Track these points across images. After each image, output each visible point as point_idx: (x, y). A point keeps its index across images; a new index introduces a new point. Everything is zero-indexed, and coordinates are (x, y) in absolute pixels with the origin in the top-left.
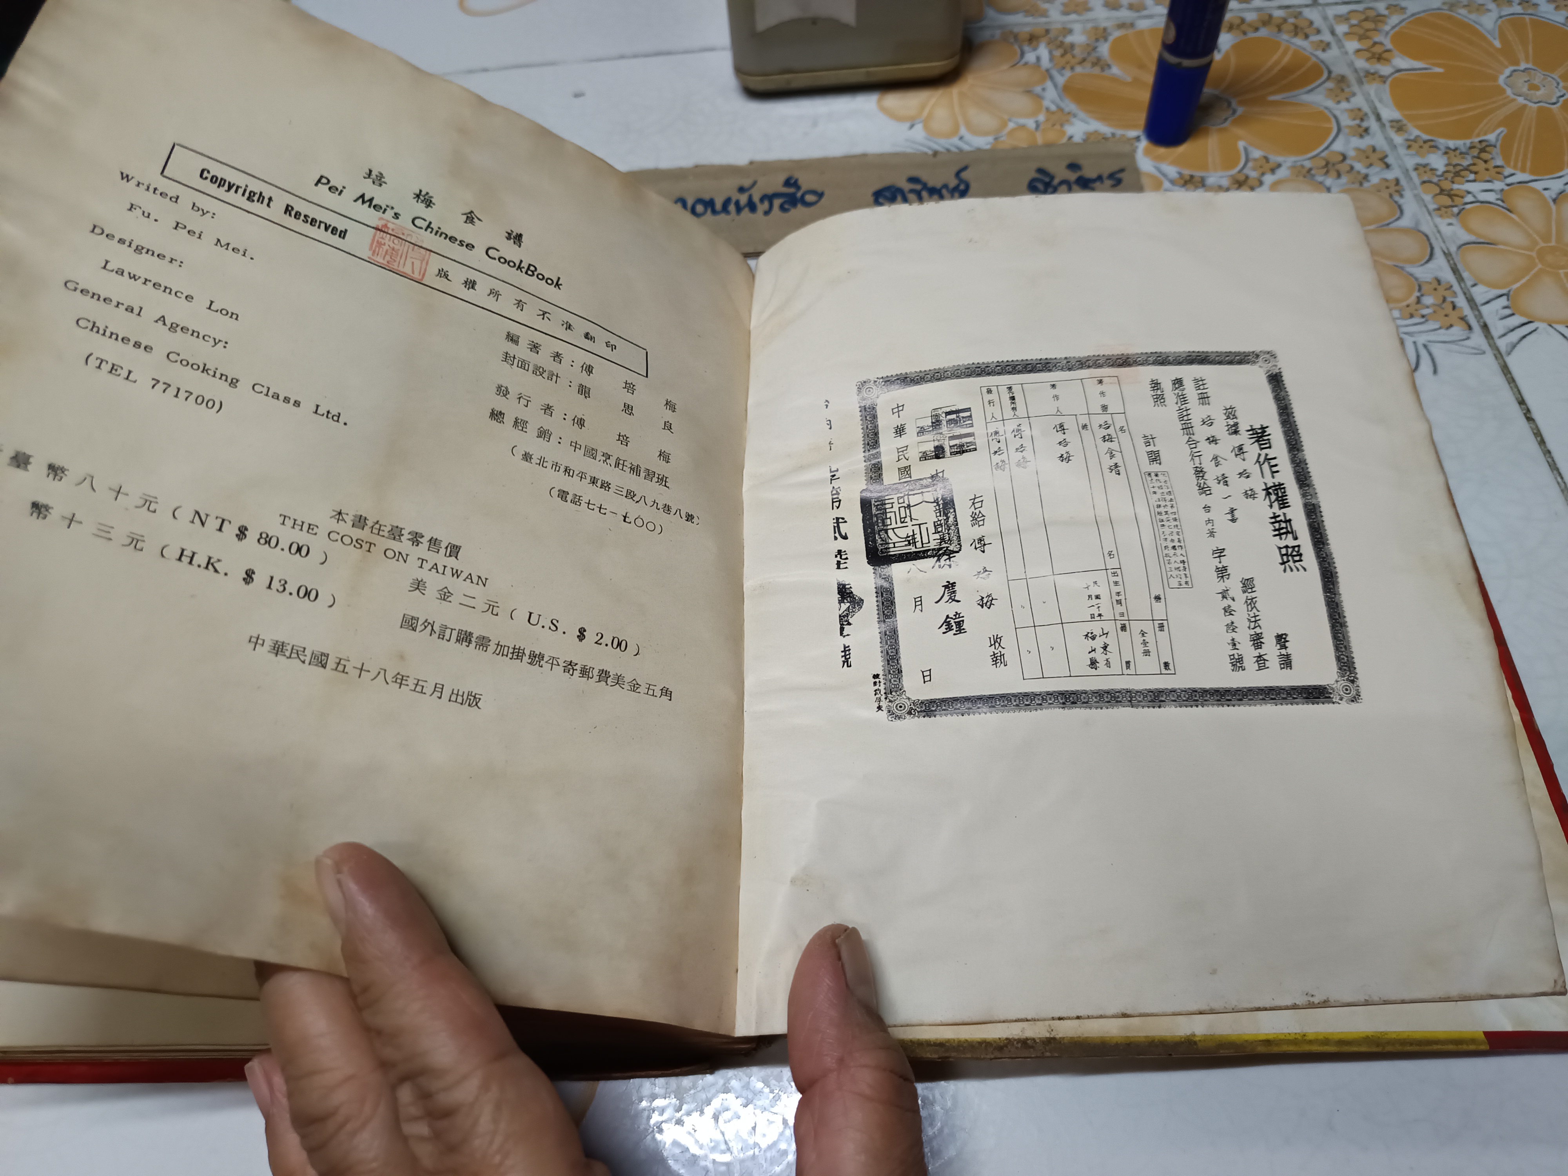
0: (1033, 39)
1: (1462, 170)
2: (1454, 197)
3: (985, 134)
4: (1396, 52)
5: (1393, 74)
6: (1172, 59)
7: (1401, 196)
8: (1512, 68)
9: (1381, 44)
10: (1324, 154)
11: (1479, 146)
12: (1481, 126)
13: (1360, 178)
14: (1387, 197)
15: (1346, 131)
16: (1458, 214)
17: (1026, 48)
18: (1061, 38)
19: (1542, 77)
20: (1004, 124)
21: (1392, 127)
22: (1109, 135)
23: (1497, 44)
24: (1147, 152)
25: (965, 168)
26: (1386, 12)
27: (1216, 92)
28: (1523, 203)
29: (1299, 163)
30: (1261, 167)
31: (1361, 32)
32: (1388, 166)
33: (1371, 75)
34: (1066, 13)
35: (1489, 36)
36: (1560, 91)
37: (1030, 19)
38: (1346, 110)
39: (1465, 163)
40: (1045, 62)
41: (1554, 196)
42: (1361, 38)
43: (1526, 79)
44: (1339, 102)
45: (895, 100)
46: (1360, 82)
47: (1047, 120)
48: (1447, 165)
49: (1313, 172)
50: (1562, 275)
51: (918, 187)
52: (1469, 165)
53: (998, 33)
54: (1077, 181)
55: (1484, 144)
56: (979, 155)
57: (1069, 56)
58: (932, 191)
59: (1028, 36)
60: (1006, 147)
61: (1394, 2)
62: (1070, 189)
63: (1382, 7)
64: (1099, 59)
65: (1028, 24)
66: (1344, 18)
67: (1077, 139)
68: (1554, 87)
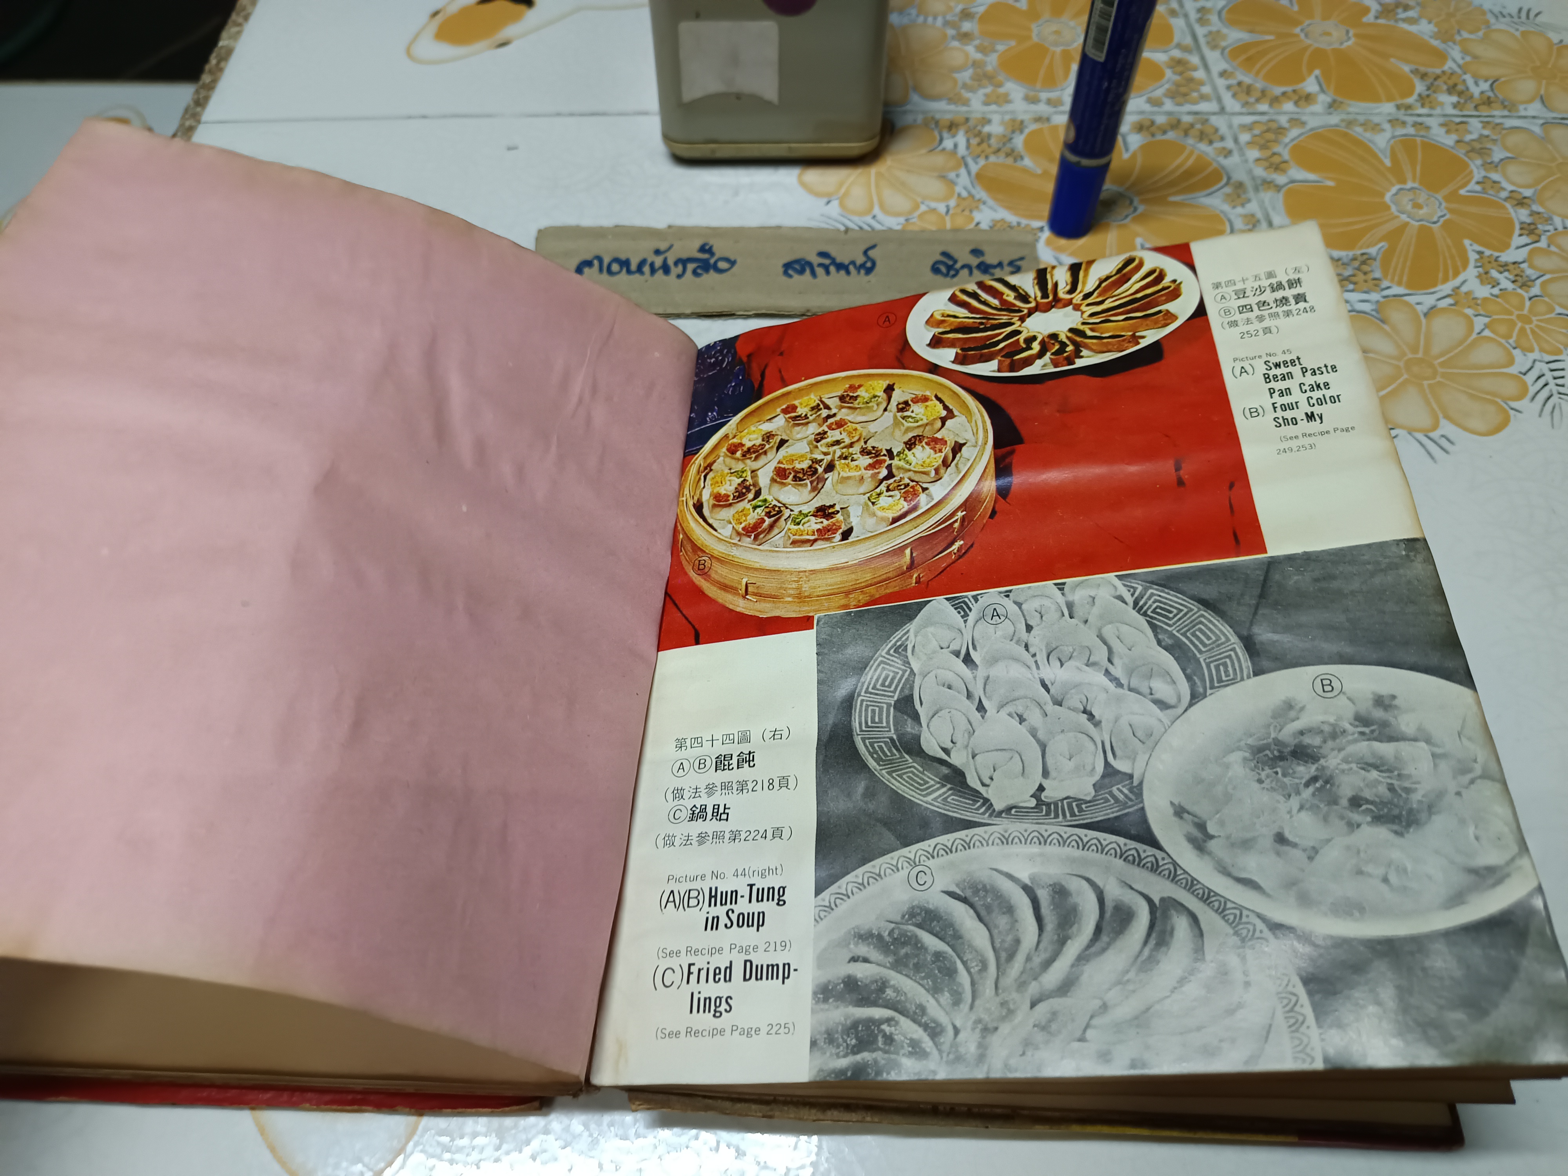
0: (952, 127)
3: (898, 215)
4: (1292, 163)
5: (1287, 184)
6: (1072, 158)
8: (1399, 186)
9: (1279, 154)
11: (1361, 259)
12: (1365, 239)
15: (1238, 235)
17: (945, 135)
18: (979, 128)
19: (1427, 197)
20: (917, 207)
22: (1015, 224)
23: (1388, 162)
24: (1048, 243)
25: (873, 247)
26: (1286, 125)
27: (1121, 189)
28: (1397, 316)
31: (1262, 142)
33: (1267, 184)
34: (986, 104)
35: (1380, 155)
36: (1441, 211)
37: (952, 107)
38: (1241, 215)
39: (1347, 273)
40: (962, 150)
41: (1425, 310)
42: (1263, 147)
43: (1411, 197)
44: (1234, 207)
45: (814, 175)
46: (1256, 189)
47: (958, 205)
50: (1426, 387)
51: (827, 262)
52: (1349, 276)
53: (920, 118)
54: (979, 267)
55: (1365, 257)
56: (889, 235)
57: (984, 145)
58: (840, 267)
59: (948, 124)
60: (916, 228)
61: (1295, 116)
62: (971, 273)
63: (1283, 120)
64: (1013, 150)
65: (950, 112)
66: (1248, 128)
67: (984, 226)
68: (1436, 207)
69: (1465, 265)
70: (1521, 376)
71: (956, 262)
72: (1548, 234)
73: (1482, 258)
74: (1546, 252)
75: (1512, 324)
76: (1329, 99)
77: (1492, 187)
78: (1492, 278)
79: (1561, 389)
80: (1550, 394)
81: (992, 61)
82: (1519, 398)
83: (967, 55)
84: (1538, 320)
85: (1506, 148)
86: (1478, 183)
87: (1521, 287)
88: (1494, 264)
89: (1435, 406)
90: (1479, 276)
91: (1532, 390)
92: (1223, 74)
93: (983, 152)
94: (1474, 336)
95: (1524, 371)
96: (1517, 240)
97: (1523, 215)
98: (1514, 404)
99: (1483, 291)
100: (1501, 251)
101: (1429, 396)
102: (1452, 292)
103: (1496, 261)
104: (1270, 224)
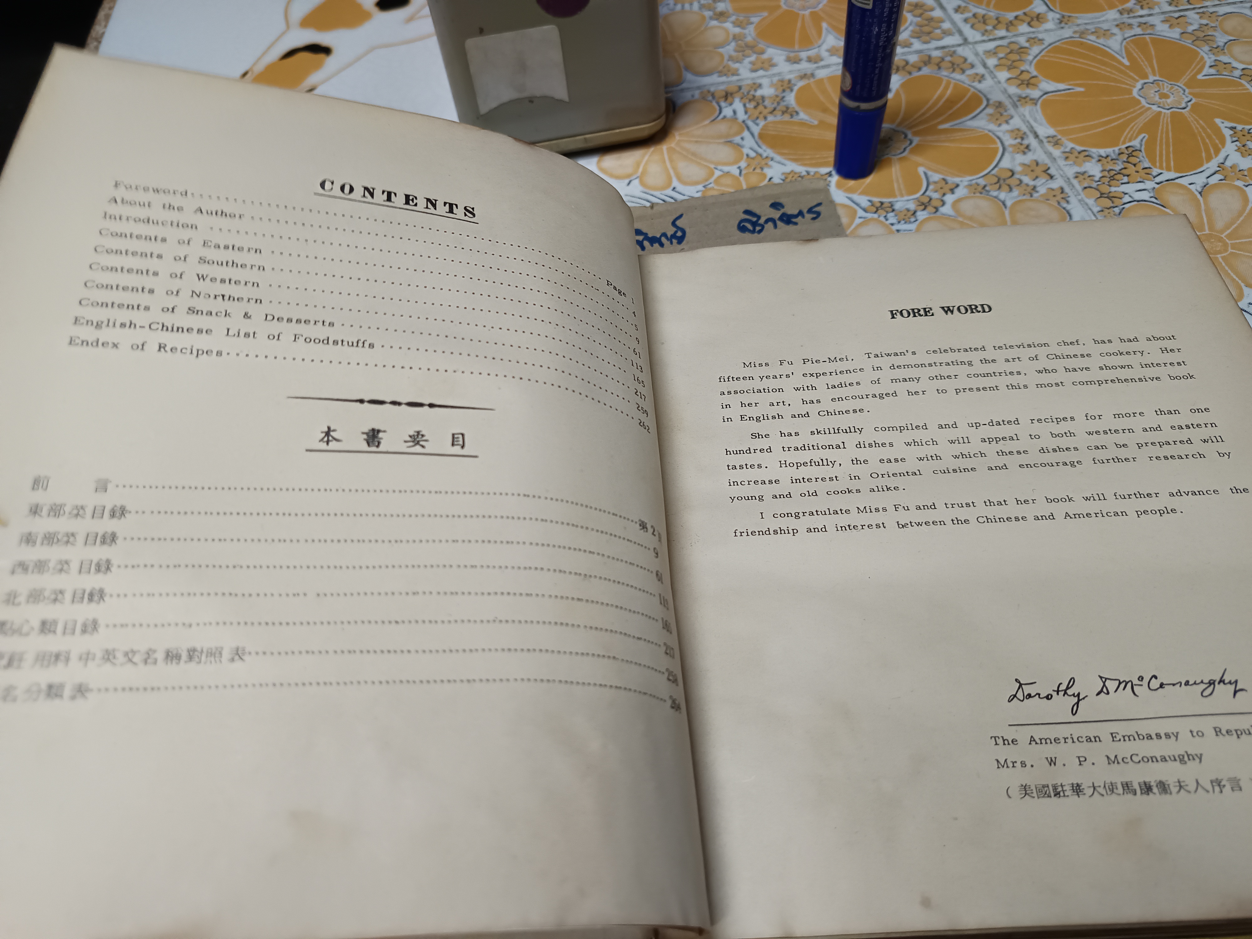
0: (728, 96)
1: (1116, 174)
2: (1113, 199)
3: (696, 183)
4: (1041, 77)
5: (1042, 96)
6: (851, 104)
7: (1068, 202)
8: (1142, 81)
9: (1027, 71)
10: (994, 172)
11: (1126, 152)
12: (1125, 134)
13: (1029, 189)
14: (1056, 204)
15: (1010, 149)
16: (1120, 213)
18: (752, 93)
19: (1170, 86)
20: (712, 174)
21: (1049, 142)
22: (804, 173)
23: (1126, 62)
24: (839, 186)
25: (681, 216)
26: (1027, 45)
27: (893, 126)
28: (1175, 199)
29: (974, 182)
30: (941, 188)
31: (1010, 63)
32: (1051, 177)
33: (1024, 99)
34: (754, 71)
35: (1118, 57)
36: (1187, 97)
37: (724, 79)
38: (1008, 131)
39: (1118, 168)
40: (741, 116)
41: (1200, 190)
42: (1010, 68)
43: (1156, 90)
44: (1000, 125)
45: (612, 161)
46: (1015, 106)
47: (749, 165)
48: (1103, 171)
49: (987, 188)
50: (1220, 260)
51: (640, 238)
52: (1120, 170)
53: (697, 94)
54: (781, 219)
55: (1130, 150)
56: (692, 204)
57: (761, 108)
58: (653, 240)
59: (724, 94)
60: (715, 193)
61: (1033, 36)
62: (775, 226)
63: (1022, 41)
64: (787, 108)
65: (723, 83)
66: (992, 53)
67: (776, 180)
68: (1181, 94)
69: (1223, 143)
71: (759, 217)
73: (1235, 133)
76: (1058, 16)
77: (1225, 68)
78: (1249, 149)
81: (750, 33)
83: (726, 31)
85: (1226, 33)
86: (1211, 67)
88: (1248, 137)
89: (1234, 277)
90: (1238, 150)
92: (957, 10)
93: (760, 113)
94: (1250, 205)
99: (1246, 163)
101: (1226, 268)
102: (1219, 169)
103: (1249, 133)
104: (1036, 136)
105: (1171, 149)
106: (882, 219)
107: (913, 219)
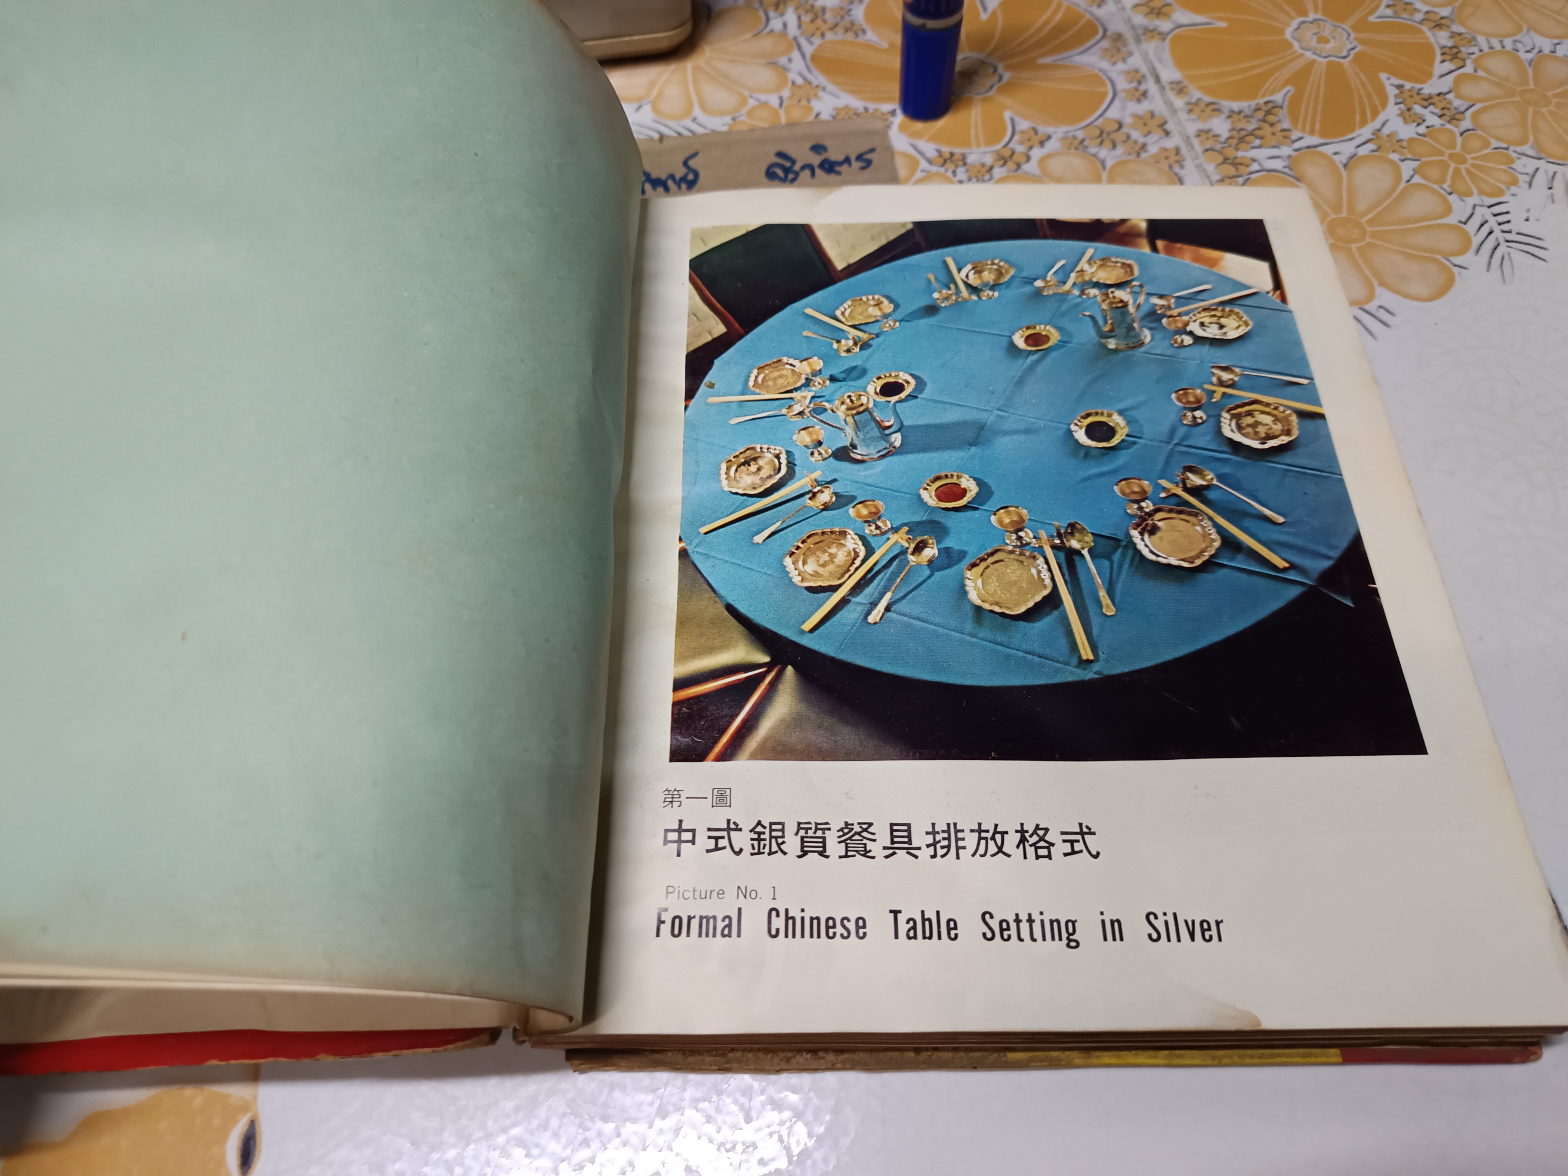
0: (779, 4)
1: (1246, 136)
2: (1238, 166)
3: (722, 114)
4: (1175, 6)
5: (1172, 30)
6: (916, 21)
7: (1182, 167)
8: (1300, 19)
10: (1098, 123)
11: (1264, 108)
12: (1267, 85)
13: (1137, 148)
14: (1167, 168)
15: (1121, 95)
19: (1332, 28)
20: (744, 102)
21: (1172, 89)
22: (861, 110)
24: (902, 128)
25: (694, 155)
27: (982, 57)
28: (1313, 170)
29: (1070, 134)
30: (1029, 140)
32: (1167, 133)
33: (1150, 32)
36: (1351, 43)
38: (1123, 72)
39: (1251, 127)
40: (793, 30)
41: (1345, 161)
43: (1315, 31)
44: (1114, 63)
45: (620, 78)
46: (1138, 40)
47: (793, 95)
48: (1231, 130)
49: (1086, 143)
50: (1355, 251)
52: (1254, 130)
54: (822, 166)
55: (1270, 105)
56: (714, 139)
57: (819, 22)
58: (657, 183)
60: (744, 127)
62: (813, 174)
64: (852, 24)
67: (825, 116)
68: (1344, 38)
69: (1384, 103)
70: (1462, 225)
71: (794, 162)
72: (1473, 56)
73: (1402, 93)
74: (1473, 78)
75: (1444, 166)
77: (1405, 10)
78: (1415, 114)
79: (1509, 237)
80: (1496, 244)
82: (1462, 252)
84: (1474, 158)
87: (1449, 122)
88: (1417, 98)
89: (1368, 272)
90: (1401, 114)
91: (1476, 241)
93: (818, 29)
94: (1403, 184)
95: (1463, 219)
96: (1440, 68)
97: (1443, 38)
98: (1457, 260)
99: (1407, 131)
100: (1423, 82)
101: (1360, 261)
102: (1372, 137)
103: (1418, 94)
104: (1158, 80)
105: (1320, 108)
106: (950, 174)
107: (987, 177)
